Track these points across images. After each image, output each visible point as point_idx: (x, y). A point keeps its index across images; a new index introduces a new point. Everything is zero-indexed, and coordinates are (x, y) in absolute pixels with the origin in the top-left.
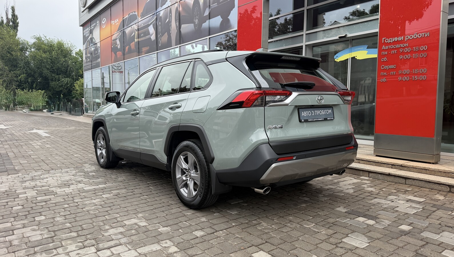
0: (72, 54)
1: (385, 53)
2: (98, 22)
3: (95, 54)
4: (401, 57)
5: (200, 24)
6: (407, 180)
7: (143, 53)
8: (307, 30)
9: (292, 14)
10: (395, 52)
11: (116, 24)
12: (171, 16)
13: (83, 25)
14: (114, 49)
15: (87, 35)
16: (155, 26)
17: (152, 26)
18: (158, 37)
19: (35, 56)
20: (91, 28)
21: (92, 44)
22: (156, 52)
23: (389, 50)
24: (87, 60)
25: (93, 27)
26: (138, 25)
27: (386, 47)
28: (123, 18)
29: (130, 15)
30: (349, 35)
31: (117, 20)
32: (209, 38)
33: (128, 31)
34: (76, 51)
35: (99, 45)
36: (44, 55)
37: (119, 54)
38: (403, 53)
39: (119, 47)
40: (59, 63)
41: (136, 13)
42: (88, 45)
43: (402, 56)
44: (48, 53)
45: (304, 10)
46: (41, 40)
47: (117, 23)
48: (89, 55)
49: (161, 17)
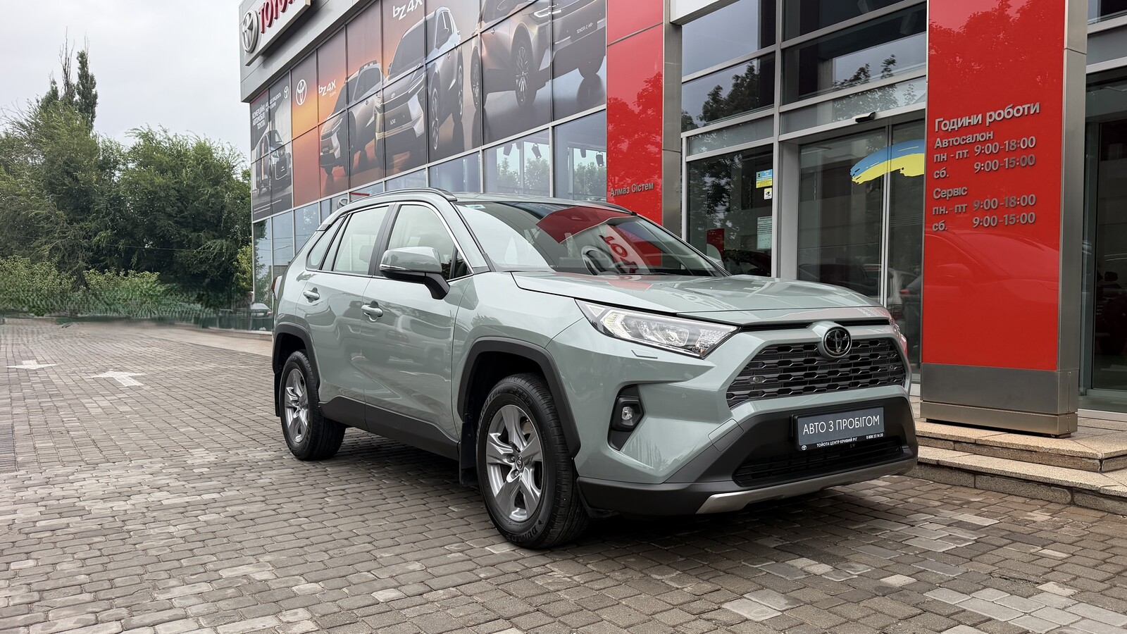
0: (234, 176)
1: (942, 157)
2: (287, 90)
3: (280, 174)
4: (978, 166)
5: (531, 92)
6: (979, 478)
7: (395, 169)
8: (784, 103)
9: (758, 58)
10: (963, 153)
11: (331, 95)
12: (462, 72)
13: (252, 99)
14: (326, 161)
15: (260, 126)
16: (424, 99)
17: (415, 97)
18: (430, 129)
19: (137, 183)
20: (269, 105)
21: (273, 149)
22: (426, 166)
23: (951, 149)
24: (260, 191)
25: (275, 104)
26: (383, 97)
27: (944, 141)
28: (347, 78)
29: (362, 72)
30: (882, 114)
31: (333, 85)
32: (553, 127)
33: (358, 112)
34: (245, 169)
35: (288, 149)
36: (159, 180)
37: (338, 171)
38: (983, 157)
39: (337, 154)
40: (197, 199)
41: (379, 66)
42: (263, 150)
43: (979, 164)
44: (170, 174)
45: (774, 52)
46: (152, 139)
47: (332, 91)
48: (264, 177)
49: (437, 75)
